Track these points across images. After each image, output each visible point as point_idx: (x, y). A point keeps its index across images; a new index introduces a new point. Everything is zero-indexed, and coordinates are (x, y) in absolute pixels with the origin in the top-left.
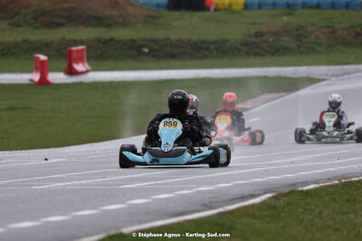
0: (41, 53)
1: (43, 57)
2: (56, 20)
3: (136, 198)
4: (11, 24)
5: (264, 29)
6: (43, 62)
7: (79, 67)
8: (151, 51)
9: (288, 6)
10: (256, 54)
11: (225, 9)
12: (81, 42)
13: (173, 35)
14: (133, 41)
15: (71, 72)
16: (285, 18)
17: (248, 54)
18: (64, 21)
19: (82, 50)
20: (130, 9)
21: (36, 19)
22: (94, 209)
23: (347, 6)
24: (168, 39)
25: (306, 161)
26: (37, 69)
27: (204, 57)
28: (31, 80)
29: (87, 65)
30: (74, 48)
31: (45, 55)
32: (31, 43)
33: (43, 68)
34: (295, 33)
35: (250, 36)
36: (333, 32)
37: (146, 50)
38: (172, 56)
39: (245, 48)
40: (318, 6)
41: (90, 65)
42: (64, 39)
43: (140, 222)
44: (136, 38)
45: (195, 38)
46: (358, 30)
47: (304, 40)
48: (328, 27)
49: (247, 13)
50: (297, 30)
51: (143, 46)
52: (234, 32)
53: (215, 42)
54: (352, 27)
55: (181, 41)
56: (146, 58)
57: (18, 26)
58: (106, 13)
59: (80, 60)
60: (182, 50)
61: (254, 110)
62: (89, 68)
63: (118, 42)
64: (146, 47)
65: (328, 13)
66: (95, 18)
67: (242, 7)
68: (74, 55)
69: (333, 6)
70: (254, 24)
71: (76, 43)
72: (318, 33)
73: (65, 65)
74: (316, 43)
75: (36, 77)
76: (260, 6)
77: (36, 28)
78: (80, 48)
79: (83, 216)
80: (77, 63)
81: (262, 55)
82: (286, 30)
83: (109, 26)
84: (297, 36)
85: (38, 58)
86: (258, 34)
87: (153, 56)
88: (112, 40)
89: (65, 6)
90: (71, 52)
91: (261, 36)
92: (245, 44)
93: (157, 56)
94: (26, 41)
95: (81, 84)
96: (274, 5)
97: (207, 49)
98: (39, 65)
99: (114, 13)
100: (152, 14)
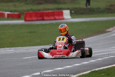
10: (111, 13)
24: (80, 8)
32: (33, 10)
37: (73, 12)
71: (49, 10)
77: (34, 5)
86: (111, 6)
92: (107, 9)
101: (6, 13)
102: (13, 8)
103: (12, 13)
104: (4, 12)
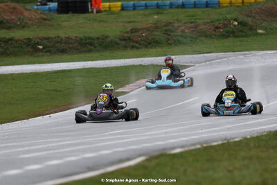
5: (139, 26)
8: (44, 48)
9: (158, 6)
10: (133, 47)
11: (105, 11)
13: (62, 34)
14: (29, 39)
16: (156, 17)
17: (125, 47)
20: (26, 14)
23: (207, 5)
24: (59, 37)
25: (174, 132)
27: (89, 51)
34: (164, 28)
35: (127, 32)
36: (196, 27)
37: (41, 47)
38: (63, 51)
39: (123, 42)
40: (183, 6)
44: (31, 37)
45: (81, 36)
46: (217, 24)
47: (172, 34)
48: (192, 23)
49: (124, 13)
50: (166, 26)
51: (38, 44)
52: (113, 30)
53: (98, 38)
54: (212, 22)
55: (69, 38)
56: (41, 54)
58: (6, 18)
60: (71, 45)
61: (131, 93)
63: (17, 41)
64: (41, 45)
65: (191, 11)
67: (120, 9)
69: (195, 6)
70: (130, 22)
72: (183, 28)
74: (182, 36)
76: (135, 7)
81: (138, 48)
82: (156, 27)
83: (9, 28)
84: (166, 31)
87: (46, 52)
88: (11, 39)
91: (136, 32)
93: (50, 51)
96: (146, 6)
97: (91, 44)
99: (13, 17)
100: (45, 17)
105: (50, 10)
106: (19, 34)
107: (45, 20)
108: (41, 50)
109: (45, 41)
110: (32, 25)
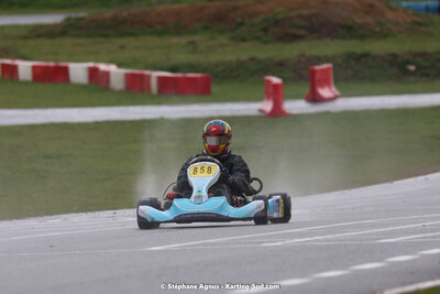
0: (273, 74)
1: (276, 80)
2: (292, 31)
3: (399, 255)
4: (233, 38)
6: (276, 86)
7: (325, 92)
8: (418, 68)
12: (327, 60)
14: (395, 56)
15: (314, 98)
18: (302, 32)
19: (328, 69)
20: (390, 15)
21: (265, 30)
22: (342, 269)
26: (268, 96)
28: (261, 111)
29: (334, 89)
30: (317, 68)
31: (280, 77)
32: (259, 62)
33: (276, 94)
37: (412, 68)
41: (338, 88)
42: (302, 55)
43: (404, 284)
44: (397, 52)
51: (408, 63)
56: (412, 78)
57: (243, 40)
58: (359, 21)
59: (326, 83)
62: (338, 93)
63: (375, 58)
64: (412, 64)
66: (343, 27)
68: (318, 76)
71: (319, 60)
73: (306, 89)
75: (268, 106)
77: (266, 43)
78: (325, 66)
79: (327, 278)
80: (322, 86)
83: (362, 37)
85: (269, 82)
87: (422, 76)
88: (365, 55)
89: (305, 12)
90: (313, 73)
93: (427, 75)
94: (252, 59)
95: (327, 114)
98: (271, 90)
99: (369, 20)
100: (419, 20)
101: (155, 74)
102: (182, 57)
103: (179, 75)
104: (147, 72)
105: (427, 9)
106: (378, 47)
107: (419, 24)
108: (413, 73)
109: (419, 60)
110: (400, 32)
